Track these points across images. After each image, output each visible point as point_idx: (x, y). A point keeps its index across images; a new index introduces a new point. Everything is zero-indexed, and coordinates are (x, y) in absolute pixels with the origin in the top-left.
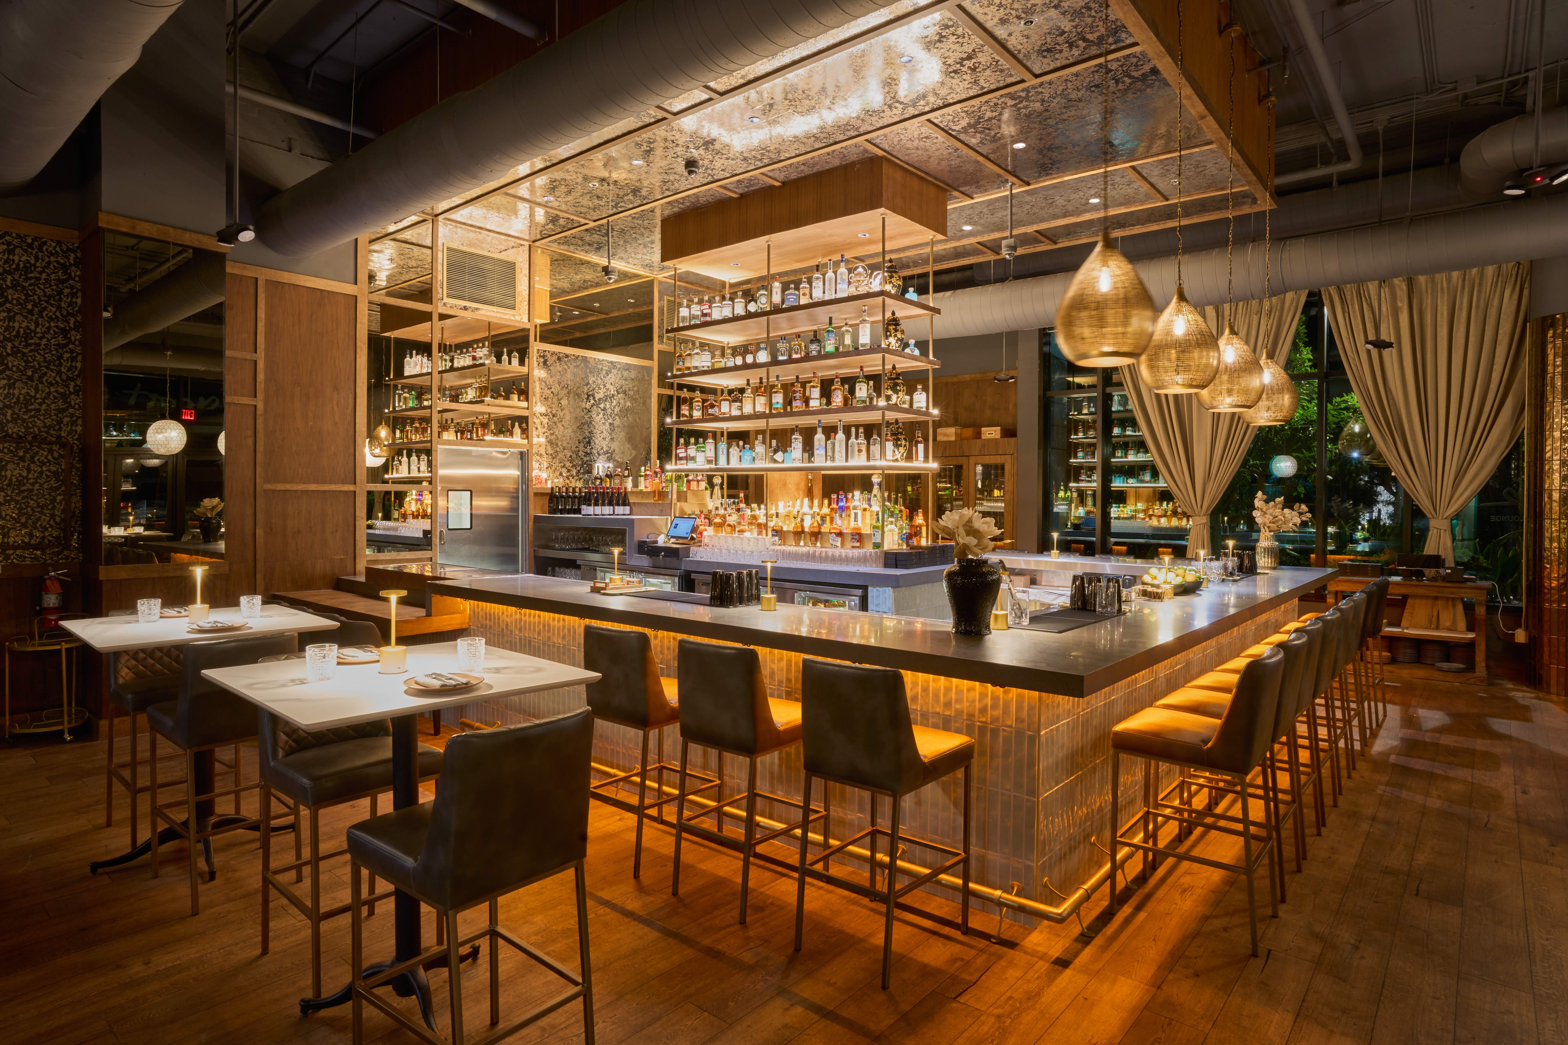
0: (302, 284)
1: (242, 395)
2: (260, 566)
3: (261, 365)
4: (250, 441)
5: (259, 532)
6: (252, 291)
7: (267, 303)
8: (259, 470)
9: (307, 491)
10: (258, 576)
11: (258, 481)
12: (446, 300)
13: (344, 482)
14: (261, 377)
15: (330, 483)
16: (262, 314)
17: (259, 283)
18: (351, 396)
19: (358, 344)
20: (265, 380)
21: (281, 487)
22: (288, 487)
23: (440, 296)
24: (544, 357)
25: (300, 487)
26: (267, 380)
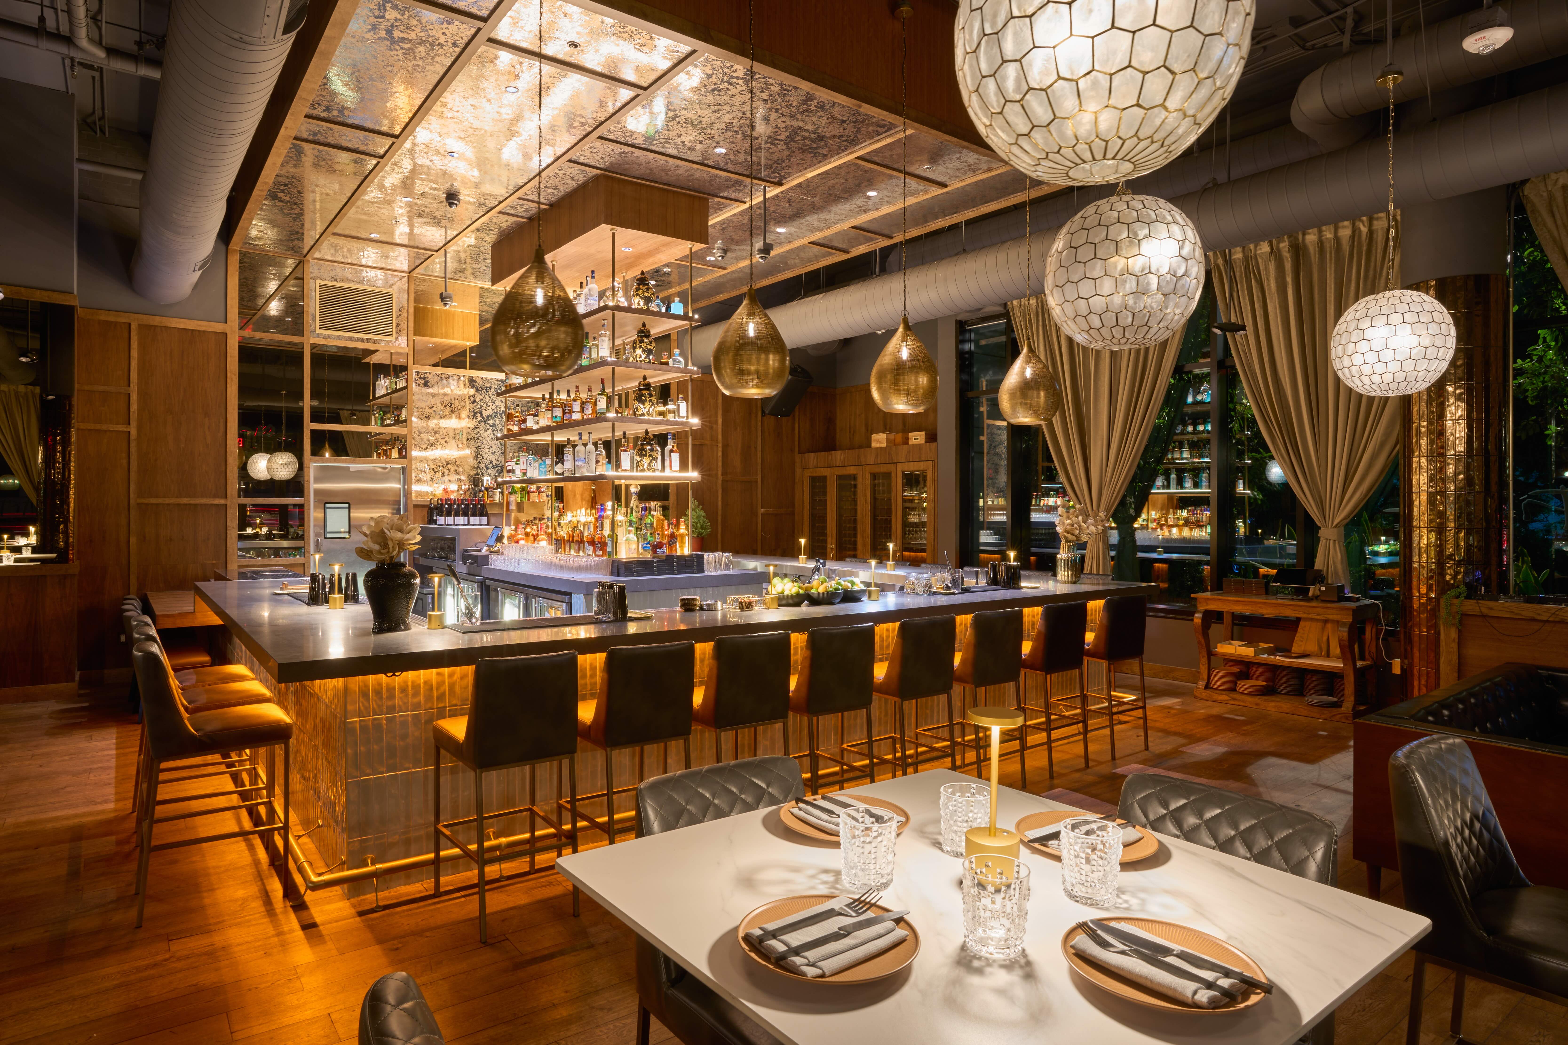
0: (173, 325)
1: (118, 423)
2: (134, 568)
3: (134, 397)
4: (125, 462)
5: (133, 540)
6: (126, 335)
7: (140, 345)
8: (133, 487)
9: (179, 505)
10: (132, 577)
11: (132, 496)
12: (318, 331)
13: (215, 496)
14: (134, 407)
15: (202, 497)
16: (135, 353)
17: (133, 327)
18: (222, 421)
19: (229, 375)
20: (139, 410)
21: (153, 501)
22: (160, 501)
23: (312, 328)
24: (424, 378)
25: (172, 501)
26: (140, 410)
